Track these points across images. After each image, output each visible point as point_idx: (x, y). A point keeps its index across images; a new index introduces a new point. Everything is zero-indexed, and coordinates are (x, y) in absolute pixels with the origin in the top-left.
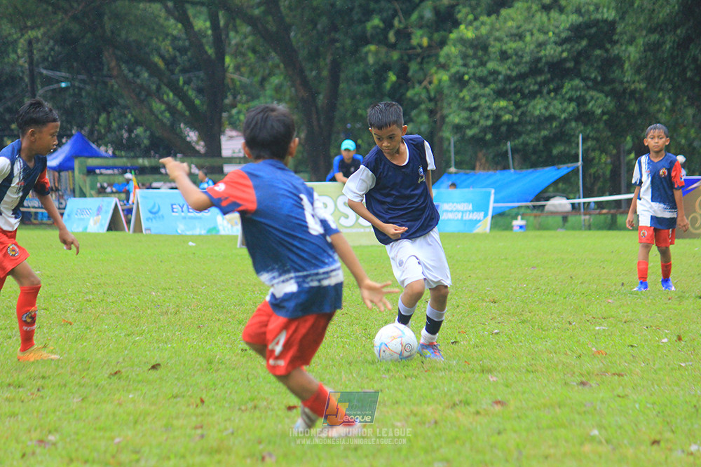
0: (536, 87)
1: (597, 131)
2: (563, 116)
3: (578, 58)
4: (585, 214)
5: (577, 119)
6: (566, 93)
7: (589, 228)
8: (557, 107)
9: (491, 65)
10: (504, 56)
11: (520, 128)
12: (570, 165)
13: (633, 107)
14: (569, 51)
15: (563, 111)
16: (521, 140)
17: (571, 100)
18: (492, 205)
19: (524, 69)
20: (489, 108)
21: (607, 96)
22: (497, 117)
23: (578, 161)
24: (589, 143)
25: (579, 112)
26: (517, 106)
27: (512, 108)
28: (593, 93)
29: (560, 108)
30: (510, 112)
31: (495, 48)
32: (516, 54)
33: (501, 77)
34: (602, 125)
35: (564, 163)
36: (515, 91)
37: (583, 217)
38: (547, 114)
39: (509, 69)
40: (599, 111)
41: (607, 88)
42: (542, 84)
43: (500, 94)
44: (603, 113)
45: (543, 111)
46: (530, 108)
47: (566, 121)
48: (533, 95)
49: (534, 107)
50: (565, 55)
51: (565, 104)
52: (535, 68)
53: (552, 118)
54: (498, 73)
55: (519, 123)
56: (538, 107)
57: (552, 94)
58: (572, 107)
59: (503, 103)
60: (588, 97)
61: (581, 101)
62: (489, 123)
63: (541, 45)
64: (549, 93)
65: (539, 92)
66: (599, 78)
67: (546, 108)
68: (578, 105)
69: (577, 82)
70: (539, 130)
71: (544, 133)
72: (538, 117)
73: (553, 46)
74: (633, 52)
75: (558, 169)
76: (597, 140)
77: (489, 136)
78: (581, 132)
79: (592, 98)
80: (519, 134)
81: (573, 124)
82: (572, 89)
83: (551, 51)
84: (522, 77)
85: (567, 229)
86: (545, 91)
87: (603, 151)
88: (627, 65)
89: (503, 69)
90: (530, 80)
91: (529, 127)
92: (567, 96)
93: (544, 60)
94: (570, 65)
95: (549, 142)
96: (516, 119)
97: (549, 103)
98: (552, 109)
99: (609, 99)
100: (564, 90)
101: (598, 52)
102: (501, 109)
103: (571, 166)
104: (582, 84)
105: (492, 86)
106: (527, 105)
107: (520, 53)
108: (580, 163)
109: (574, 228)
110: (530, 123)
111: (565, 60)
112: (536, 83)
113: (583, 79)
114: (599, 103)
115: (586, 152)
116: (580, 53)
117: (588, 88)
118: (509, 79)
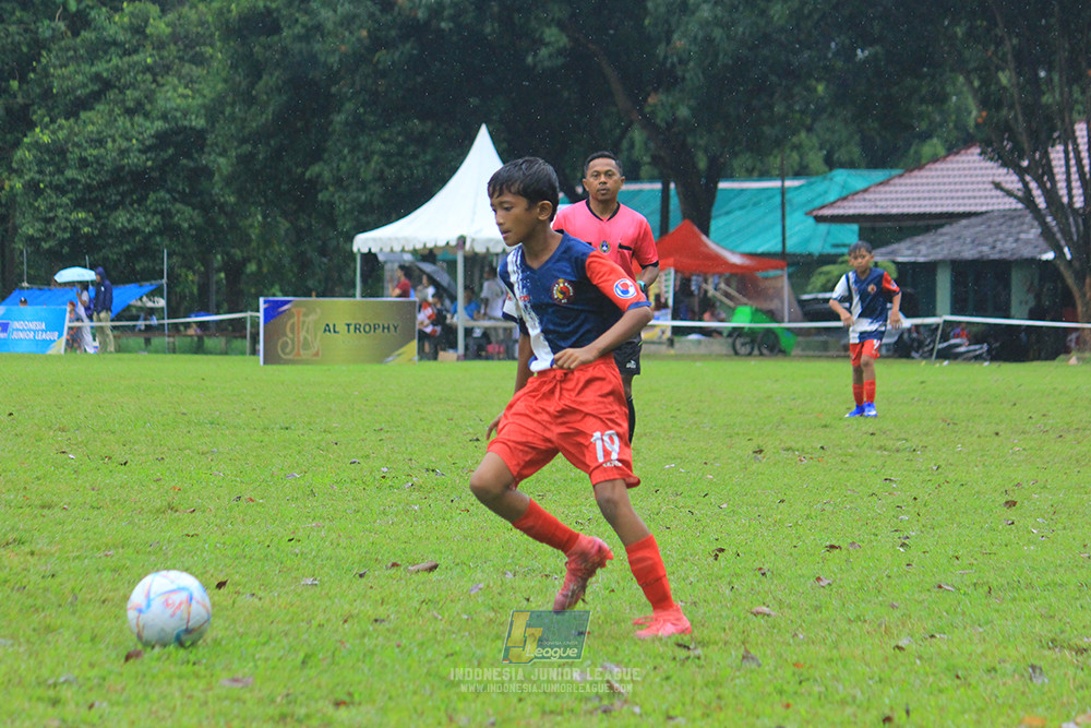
0: (118, 198)
1: (183, 246)
2: (147, 230)
3: (164, 167)
4: (169, 336)
5: (161, 233)
6: (151, 205)
7: (174, 351)
8: (139, 220)
9: (70, 173)
10: (83, 163)
11: (100, 242)
12: (153, 282)
13: (222, 221)
14: (153, 160)
15: (148, 224)
16: (101, 254)
17: (155, 213)
18: (67, 324)
19: (104, 177)
20: (67, 219)
21: (194, 209)
22: (76, 230)
23: (163, 278)
24: (175, 259)
25: (164, 225)
26: (98, 218)
27: (91, 219)
28: (178, 206)
29: (144, 221)
30: (90, 225)
31: (73, 156)
32: (98, 162)
33: (80, 186)
34: (189, 240)
35: (146, 280)
36: (94, 201)
37: (167, 339)
38: (129, 227)
39: (89, 177)
40: (186, 225)
41: (196, 200)
42: (123, 195)
43: (78, 204)
44: (190, 227)
45: (126, 224)
46: (111, 220)
47: (151, 235)
48: (114, 207)
49: (115, 220)
50: (149, 163)
51: (149, 217)
52: (117, 176)
53: (135, 231)
54: (78, 182)
55: (99, 236)
56: (121, 219)
57: (136, 206)
58: (156, 220)
59: (82, 215)
60: (174, 211)
61: (166, 214)
62: (67, 235)
63: (123, 153)
64: (132, 205)
65: (121, 202)
66: (187, 190)
67: (129, 221)
68: (163, 218)
69: (162, 194)
70: (121, 244)
71: (127, 247)
72: (121, 230)
73: (137, 154)
74: (223, 164)
75: (141, 286)
76: (184, 256)
77: (66, 250)
78: (167, 247)
79: (178, 212)
80: (100, 248)
81: (158, 239)
82: (157, 201)
83: (134, 159)
84: (104, 186)
85: (150, 352)
86: (128, 201)
87: (190, 268)
88: (217, 177)
89: (82, 178)
90: (112, 190)
91: (110, 241)
92: (152, 209)
93: (127, 168)
94: (156, 174)
95: (132, 256)
96: (96, 232)
97: (133, 215)
98: (135, 222)
99: (196, 211)
100: (149, 202)
101: (184, 161)
102: (79, 221)
103: (155, 283)
104: (168, 196)
105: (70, 195)
106: (107, 218)
107: (101, 161)
108: (165, 281)
109: (157, 352)
110: (111, 236)
111: (151, 168)
112: (118, 193)
113: (168, 191)
114: (186, 216)
115: (171, 269)
116: (166, 162)
117: (175, 200)
118: (88, 188)
